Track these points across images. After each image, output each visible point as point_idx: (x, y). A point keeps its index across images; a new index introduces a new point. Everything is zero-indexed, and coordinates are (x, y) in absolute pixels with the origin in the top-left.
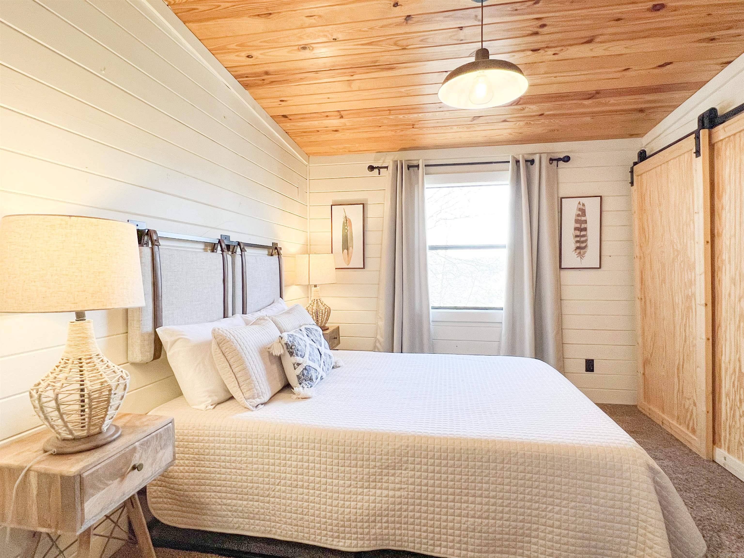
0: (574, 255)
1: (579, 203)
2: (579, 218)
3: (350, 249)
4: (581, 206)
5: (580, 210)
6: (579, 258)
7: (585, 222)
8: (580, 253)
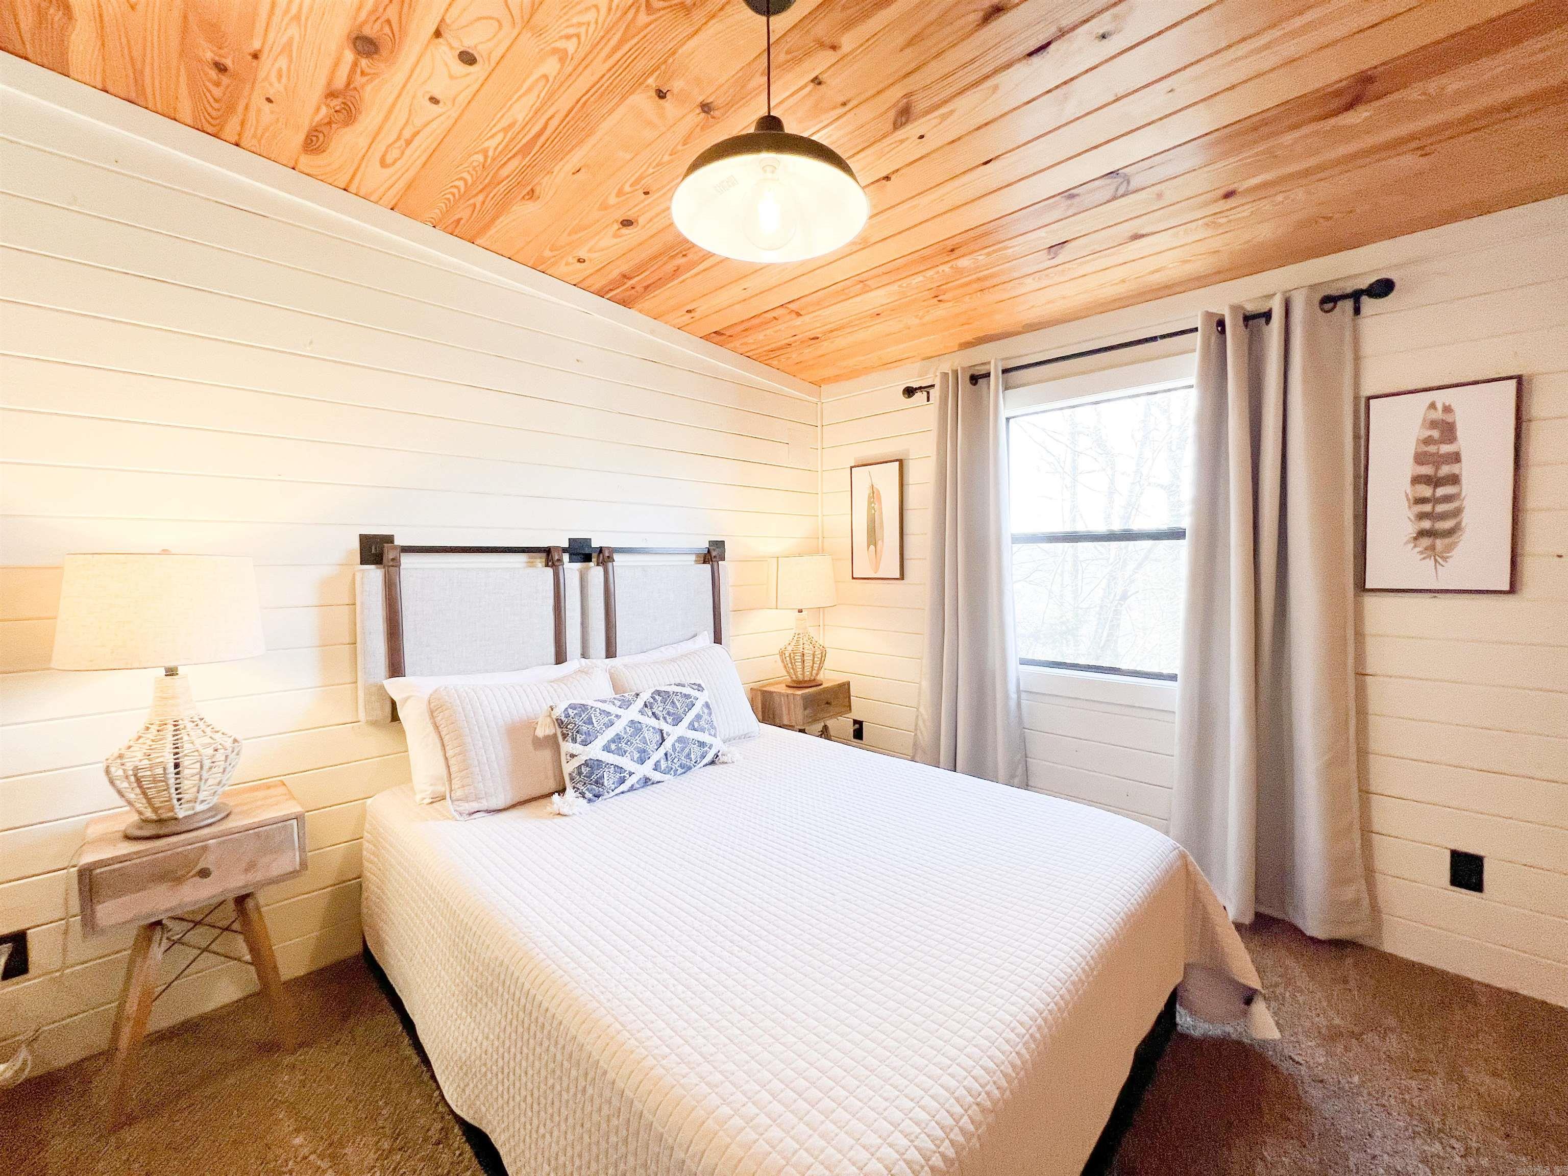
0: (1413, 554)
1: (1433, 406)
2: (1432, 449)
3: (879, 543)
4: (1438, 415)
5: (1434, 424)
6: (1431, 562)
7: (1456, 458)
8: (1432, 548)
